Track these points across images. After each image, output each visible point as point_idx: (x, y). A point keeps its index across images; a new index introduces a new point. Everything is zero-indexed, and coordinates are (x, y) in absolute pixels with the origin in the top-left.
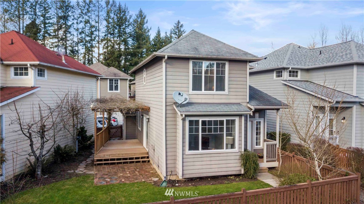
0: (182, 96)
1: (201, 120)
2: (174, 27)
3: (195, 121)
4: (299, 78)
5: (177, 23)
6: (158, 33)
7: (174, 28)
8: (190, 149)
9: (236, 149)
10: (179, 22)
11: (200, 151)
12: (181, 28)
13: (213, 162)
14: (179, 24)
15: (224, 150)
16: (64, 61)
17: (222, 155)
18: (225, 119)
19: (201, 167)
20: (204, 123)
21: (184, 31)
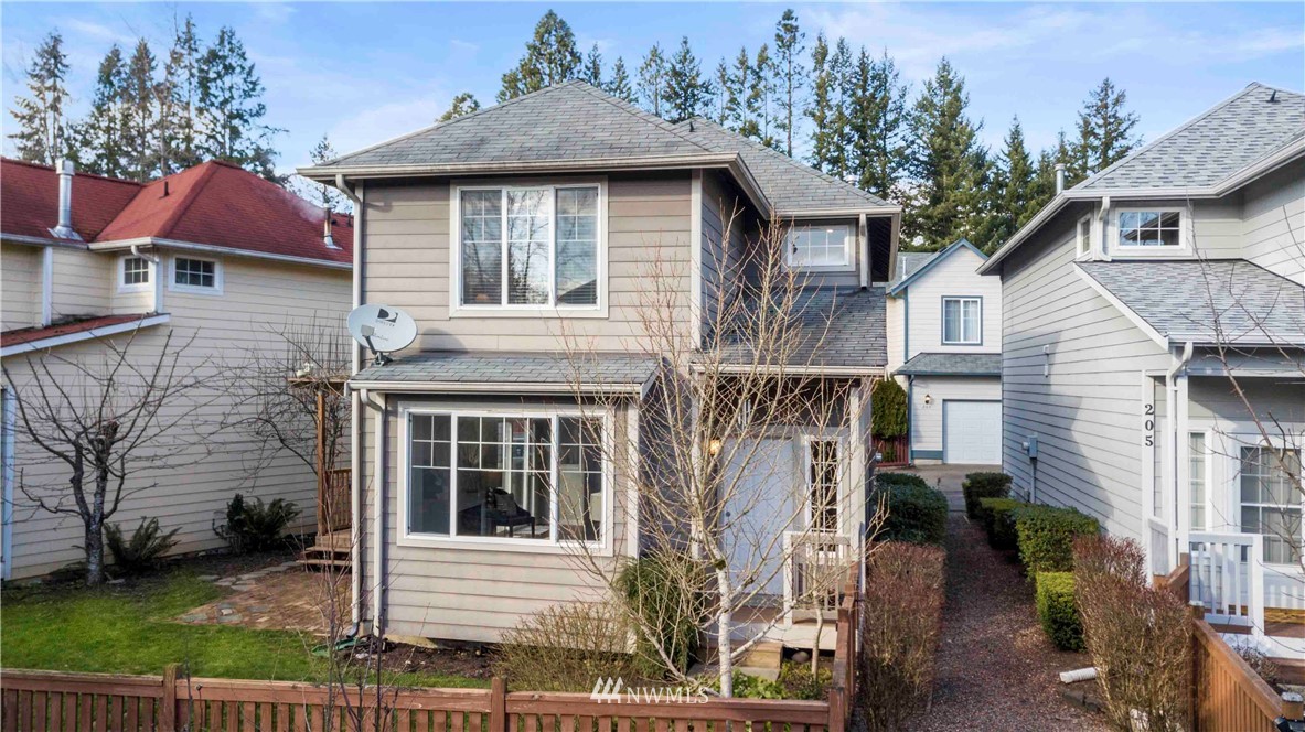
0: (394, 321)
1: (456, 413)
2: (1088, 107)
3: (438, 418)
4: (1183, 248)
5: (1099, 90)
6: (1013, 139)
7: (1087, 111)
8: (417, 525)
9: (602, 547)
10: (1107, 86)
11: (453, 539)
12: (1117, 108)
13: (503, 589)
14: (1109, 92)
15: (550, 544)
16: (328, 241)
17: (540, 561)
18: (552, 414)
19: (454, 601)
20: (467, 426)
21: (1132, 117)
